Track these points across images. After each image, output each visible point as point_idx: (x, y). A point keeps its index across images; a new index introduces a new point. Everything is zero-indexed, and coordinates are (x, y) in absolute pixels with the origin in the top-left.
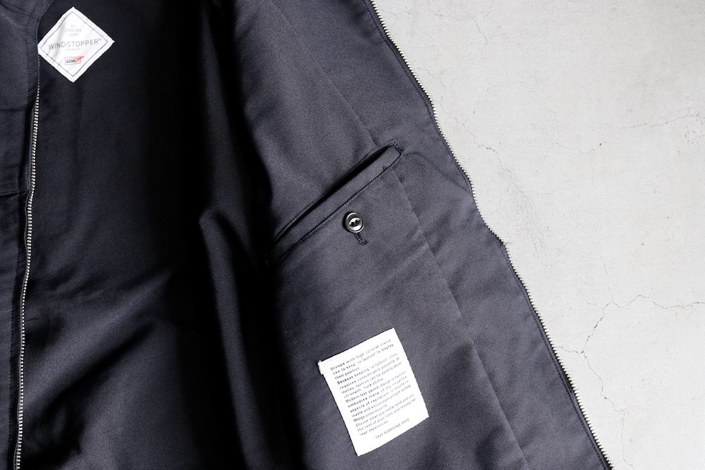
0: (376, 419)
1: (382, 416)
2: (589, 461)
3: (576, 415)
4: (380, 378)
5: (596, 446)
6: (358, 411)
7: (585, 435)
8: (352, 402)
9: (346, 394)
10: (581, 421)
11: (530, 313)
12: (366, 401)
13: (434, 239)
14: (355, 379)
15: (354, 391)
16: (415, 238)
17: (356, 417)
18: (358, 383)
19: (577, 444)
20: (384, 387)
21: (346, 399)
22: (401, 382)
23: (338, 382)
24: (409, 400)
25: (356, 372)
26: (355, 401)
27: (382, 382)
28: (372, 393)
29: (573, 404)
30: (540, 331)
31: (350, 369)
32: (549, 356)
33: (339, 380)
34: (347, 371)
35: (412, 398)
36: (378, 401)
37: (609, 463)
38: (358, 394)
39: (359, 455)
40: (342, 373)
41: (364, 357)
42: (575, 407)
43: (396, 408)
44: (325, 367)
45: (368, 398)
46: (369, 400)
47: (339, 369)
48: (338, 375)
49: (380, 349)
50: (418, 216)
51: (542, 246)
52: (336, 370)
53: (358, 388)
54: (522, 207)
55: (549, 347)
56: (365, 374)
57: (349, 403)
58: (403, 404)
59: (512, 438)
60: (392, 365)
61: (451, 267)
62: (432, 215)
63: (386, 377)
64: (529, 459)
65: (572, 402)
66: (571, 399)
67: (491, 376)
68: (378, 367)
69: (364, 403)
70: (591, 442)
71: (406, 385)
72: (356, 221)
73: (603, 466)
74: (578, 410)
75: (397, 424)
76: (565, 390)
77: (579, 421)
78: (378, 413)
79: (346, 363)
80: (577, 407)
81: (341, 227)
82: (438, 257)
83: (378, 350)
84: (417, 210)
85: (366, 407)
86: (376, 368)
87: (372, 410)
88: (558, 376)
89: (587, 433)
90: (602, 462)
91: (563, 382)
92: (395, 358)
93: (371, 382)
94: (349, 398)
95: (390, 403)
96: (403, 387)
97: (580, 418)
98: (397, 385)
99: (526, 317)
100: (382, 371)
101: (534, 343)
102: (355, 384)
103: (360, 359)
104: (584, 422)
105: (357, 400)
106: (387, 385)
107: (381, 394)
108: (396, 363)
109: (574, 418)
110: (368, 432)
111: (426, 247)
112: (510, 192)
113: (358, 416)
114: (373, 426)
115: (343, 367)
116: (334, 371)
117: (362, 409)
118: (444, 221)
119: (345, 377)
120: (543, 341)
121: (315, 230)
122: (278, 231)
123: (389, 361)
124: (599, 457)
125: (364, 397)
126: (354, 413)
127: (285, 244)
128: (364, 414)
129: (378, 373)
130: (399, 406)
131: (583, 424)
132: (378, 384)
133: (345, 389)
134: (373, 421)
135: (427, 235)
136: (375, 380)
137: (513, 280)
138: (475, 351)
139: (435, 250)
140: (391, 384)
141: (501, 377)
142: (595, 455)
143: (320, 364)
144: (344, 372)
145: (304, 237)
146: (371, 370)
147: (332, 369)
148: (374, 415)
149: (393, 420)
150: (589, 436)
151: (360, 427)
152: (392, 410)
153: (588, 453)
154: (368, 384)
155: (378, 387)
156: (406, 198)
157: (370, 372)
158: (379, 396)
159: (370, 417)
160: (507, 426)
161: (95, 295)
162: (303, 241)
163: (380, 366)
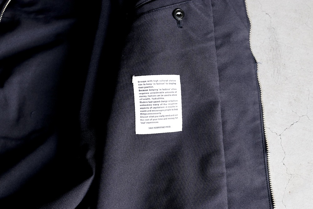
0: (153, 118)
1: (156, 118)
2: (262, 193)
3: (264, 166)
4: (162, 97)
5: (269, 187)
6: (144, 110)
7: (265, 178)
8: (143, 104)
9: (141, 98)
10: (265, 170)
11: (258, 102)
12: (150, 106)
13: (219, 42)
14: (149, 92)
15: (146, 98)
16: (209, 36)
17: (142, 113)
18: (150, 95)
19: (259, 181)
20: (163, 103)
21: (141, 101)
22: (173, 105)
23: (139, 90)
24: (174, 117)
25: (151, 89)
26: (145, 104)
27: (163, 100)
28: (155, 103)
29: (264, 159)
30: (260, 114)
31: (148, 86)
32: (260, 129)
33: (141, 89)
34: (146, 86)
35: (177, 117)
36: (157, 109)
37: (273, 198)
38: (148, 101)
39: (136, 134)
40: (143, 86)
41: (158, 82)
42: (265, 161)
43: (165, 117)
44: (136, 80)
45: (152, 105)
46: (152, 106)
47: (142, 83)
48: (141, 86)
49: (168, 82)
50: (215, 27)
51: (277, 73)
52: (141, 83)
53: (149, 97)
54: (274, 49)
55: (262, 124)
56: (155, 91)
57: (141, 104)
58: (170, 117)
59: (223, 159)
60: (172, 94)
61: (224, 60)
62: (222, 30)
63: (166, 98)
64: (229, 176)
65: (264, 158)
66: (264, 156)
67: (224, 123)
68: (164, 91)
69: (149, 107)
70: (267, 183)
71: (176, 108)
72: (180, 14)
73: (269, 199)
74: (266, 164)
75: (163, 126)
76: (262, 150)
77: (264, 170)
78: (155, 115)
79: (147, 81)
80: (266, 162)
81: (171, 14)
82: (218, 52)
83: (167, 82)
84: (216, 24)
85: (149, 109)
86: (162, 91)
87: (152, 112)
88: (262, 141)
89: (266, 178)
90: (269, 197)
91: (263, 146)
92: (174, 91)
93: (157, 97)
94: (142, 101)
95: (163, 113)
96: (173, 108)
97: (265, 168)
98: (170, 106)
99: (255, 104)
100: (165, 94)
101: (254, 119)
102: (148, 94)
103: (155, 82)
104: (267, 171)
105: (146, 104)
106: (165, 103)
107: (160, 106)
108: (174, 94)
109: (262, 167)
110: (146, 123)
111: (213, 43)
112: (271, 39)
113: (144, 113)
114: (149, 121)
115: (145, 83)
116: (139, 83)
117: (147, 110)
118: (228, 36)
119: (144, 89)
120: (259, 119)
121: (157, 9)
122: (138, 3)
123: (171, 91)
124: (268, 193)
125: (150, 104)
126: (142, 110)
127: (139, 11)
128: (147, 112)
129: (162, 94)
130: (168, 117)
131: (266, 172)
132: (160, 100)
133: (141, 95)
134: (151, 118)
135: (216, 39)
136: (159, 97)
137: (255, 82)
138: (219, 106)
139: (218, 47)
140: (167, 103)
141: (230, 126)
142: (266, 191)
143: (134, 77)
144: (144, 86)
145: (150, 11)
146: (159, 91)
147: (138, 82)
148: (152, 115)
149: (162, 123)
150: (267, 180)
151: (142, 119)
152: (163, 118)
153: (263, 188)
154: (154, 97)
155: (159, 102)
156: (212, 15)
157: (158, 92)
158: (159, 106)
159: (150, 115)
160: (223, 152)
161: (41, 16)
162: (148, 12)
163: (165, 91)
